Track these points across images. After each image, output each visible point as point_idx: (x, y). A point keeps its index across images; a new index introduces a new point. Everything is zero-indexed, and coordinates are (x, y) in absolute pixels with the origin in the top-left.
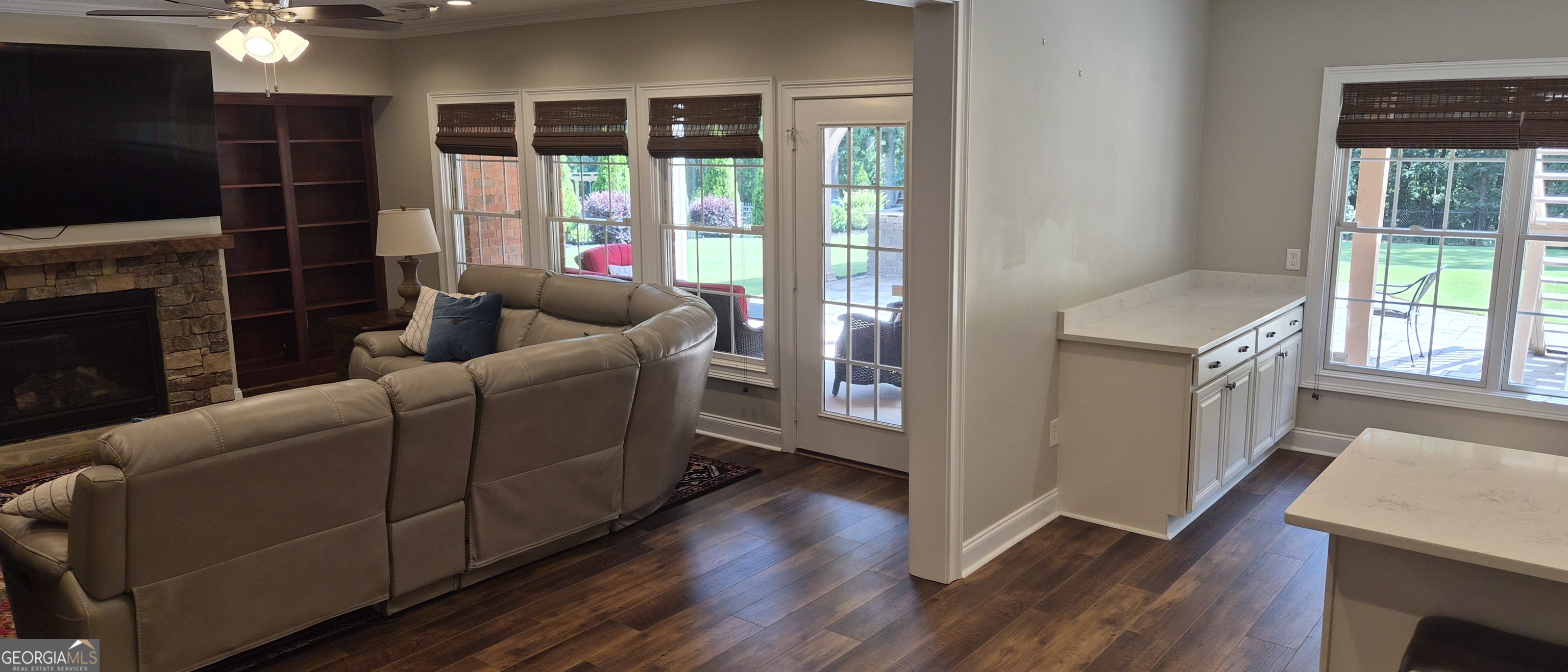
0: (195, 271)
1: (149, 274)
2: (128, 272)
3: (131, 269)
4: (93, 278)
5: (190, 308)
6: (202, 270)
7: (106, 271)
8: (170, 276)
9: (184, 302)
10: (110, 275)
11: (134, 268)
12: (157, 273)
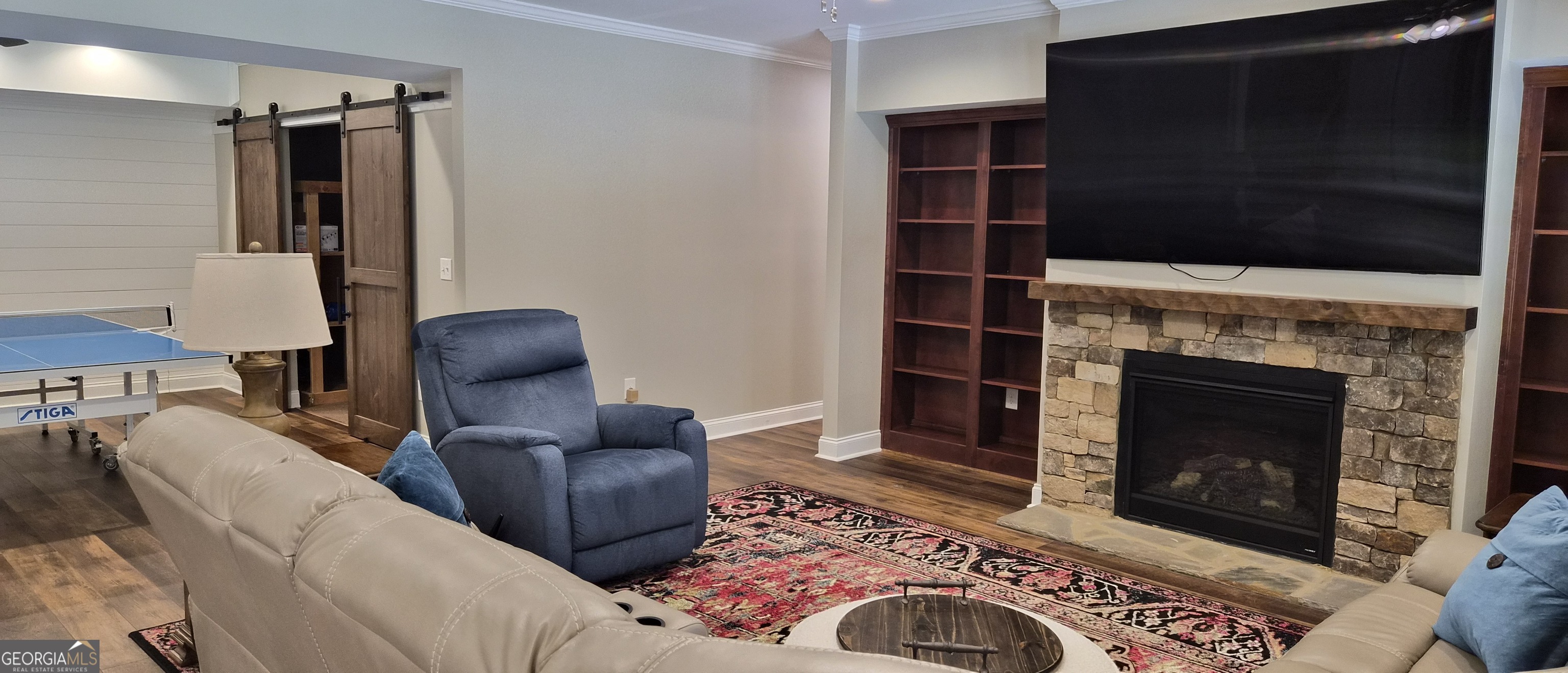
0: (1413, 360)
1: (1339, 352)
2: (1309, 343)
3: (1314, 340)
4: (1263, 342)
5: (1392, 418)
6: (1426, 362)
7: (1281, 336)
8: (1369, 361)
9: (1384, 406)
10: (1284, 342)
11: (1319, 338)
12: (1351, 351)
